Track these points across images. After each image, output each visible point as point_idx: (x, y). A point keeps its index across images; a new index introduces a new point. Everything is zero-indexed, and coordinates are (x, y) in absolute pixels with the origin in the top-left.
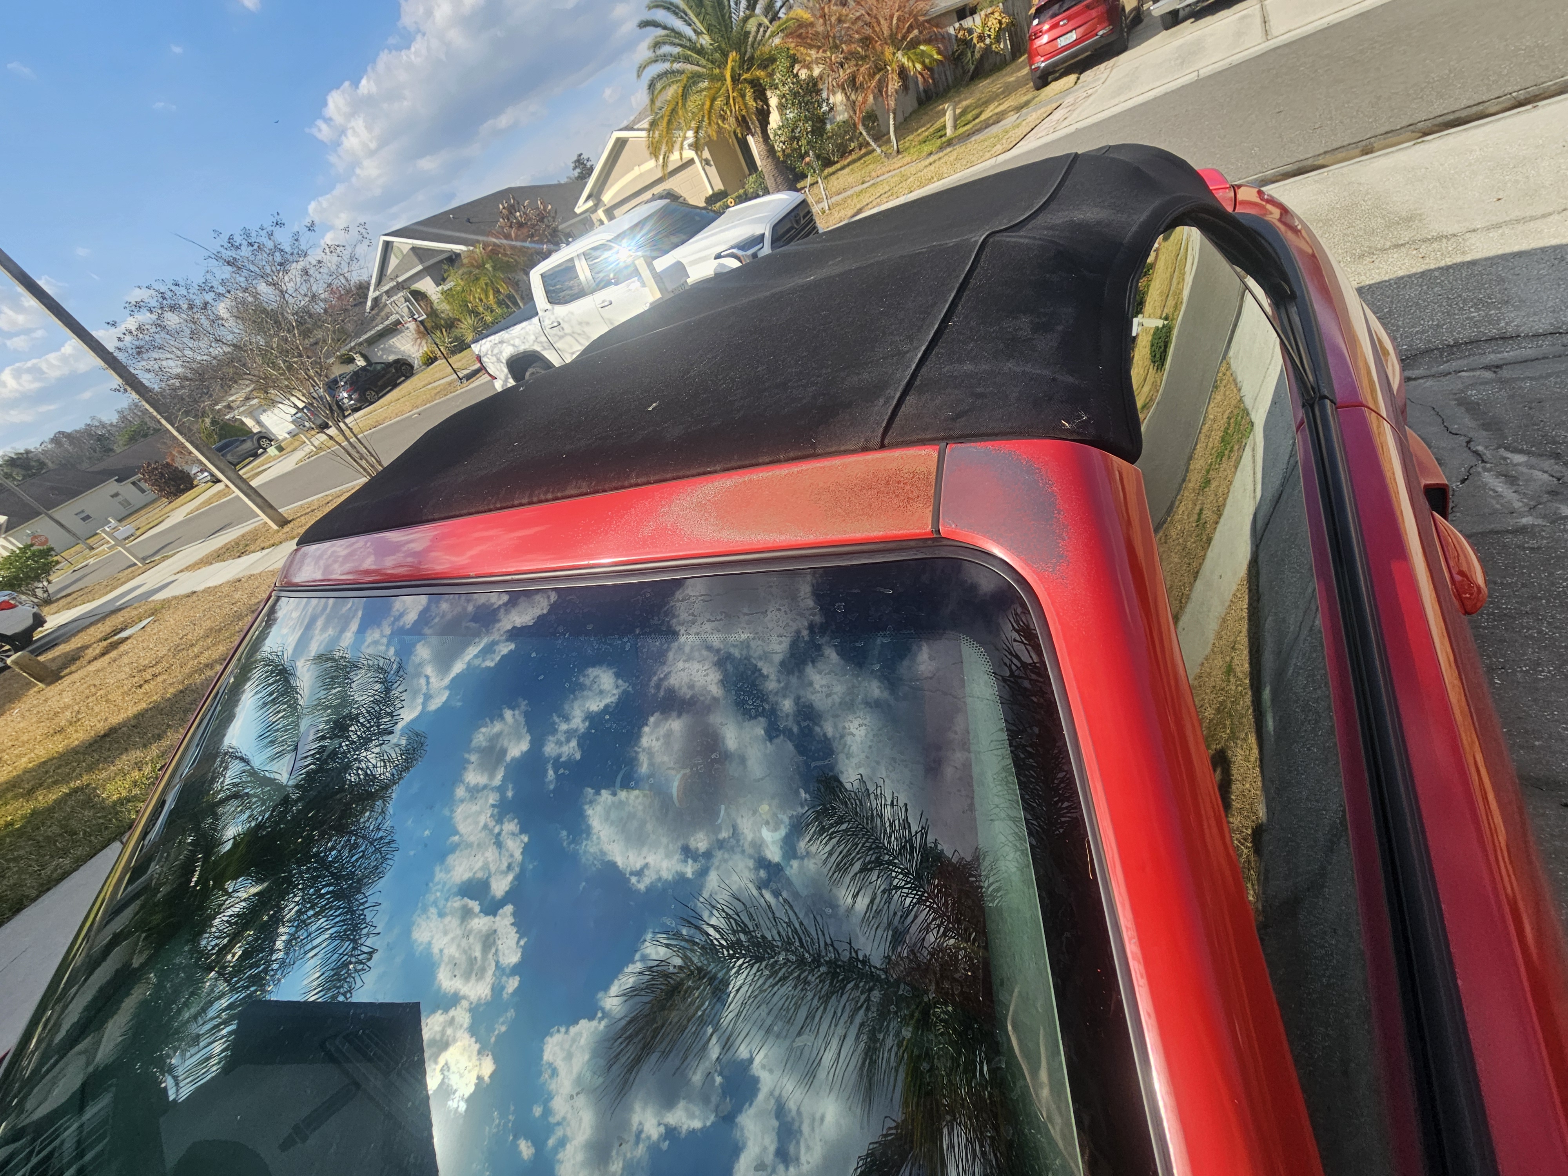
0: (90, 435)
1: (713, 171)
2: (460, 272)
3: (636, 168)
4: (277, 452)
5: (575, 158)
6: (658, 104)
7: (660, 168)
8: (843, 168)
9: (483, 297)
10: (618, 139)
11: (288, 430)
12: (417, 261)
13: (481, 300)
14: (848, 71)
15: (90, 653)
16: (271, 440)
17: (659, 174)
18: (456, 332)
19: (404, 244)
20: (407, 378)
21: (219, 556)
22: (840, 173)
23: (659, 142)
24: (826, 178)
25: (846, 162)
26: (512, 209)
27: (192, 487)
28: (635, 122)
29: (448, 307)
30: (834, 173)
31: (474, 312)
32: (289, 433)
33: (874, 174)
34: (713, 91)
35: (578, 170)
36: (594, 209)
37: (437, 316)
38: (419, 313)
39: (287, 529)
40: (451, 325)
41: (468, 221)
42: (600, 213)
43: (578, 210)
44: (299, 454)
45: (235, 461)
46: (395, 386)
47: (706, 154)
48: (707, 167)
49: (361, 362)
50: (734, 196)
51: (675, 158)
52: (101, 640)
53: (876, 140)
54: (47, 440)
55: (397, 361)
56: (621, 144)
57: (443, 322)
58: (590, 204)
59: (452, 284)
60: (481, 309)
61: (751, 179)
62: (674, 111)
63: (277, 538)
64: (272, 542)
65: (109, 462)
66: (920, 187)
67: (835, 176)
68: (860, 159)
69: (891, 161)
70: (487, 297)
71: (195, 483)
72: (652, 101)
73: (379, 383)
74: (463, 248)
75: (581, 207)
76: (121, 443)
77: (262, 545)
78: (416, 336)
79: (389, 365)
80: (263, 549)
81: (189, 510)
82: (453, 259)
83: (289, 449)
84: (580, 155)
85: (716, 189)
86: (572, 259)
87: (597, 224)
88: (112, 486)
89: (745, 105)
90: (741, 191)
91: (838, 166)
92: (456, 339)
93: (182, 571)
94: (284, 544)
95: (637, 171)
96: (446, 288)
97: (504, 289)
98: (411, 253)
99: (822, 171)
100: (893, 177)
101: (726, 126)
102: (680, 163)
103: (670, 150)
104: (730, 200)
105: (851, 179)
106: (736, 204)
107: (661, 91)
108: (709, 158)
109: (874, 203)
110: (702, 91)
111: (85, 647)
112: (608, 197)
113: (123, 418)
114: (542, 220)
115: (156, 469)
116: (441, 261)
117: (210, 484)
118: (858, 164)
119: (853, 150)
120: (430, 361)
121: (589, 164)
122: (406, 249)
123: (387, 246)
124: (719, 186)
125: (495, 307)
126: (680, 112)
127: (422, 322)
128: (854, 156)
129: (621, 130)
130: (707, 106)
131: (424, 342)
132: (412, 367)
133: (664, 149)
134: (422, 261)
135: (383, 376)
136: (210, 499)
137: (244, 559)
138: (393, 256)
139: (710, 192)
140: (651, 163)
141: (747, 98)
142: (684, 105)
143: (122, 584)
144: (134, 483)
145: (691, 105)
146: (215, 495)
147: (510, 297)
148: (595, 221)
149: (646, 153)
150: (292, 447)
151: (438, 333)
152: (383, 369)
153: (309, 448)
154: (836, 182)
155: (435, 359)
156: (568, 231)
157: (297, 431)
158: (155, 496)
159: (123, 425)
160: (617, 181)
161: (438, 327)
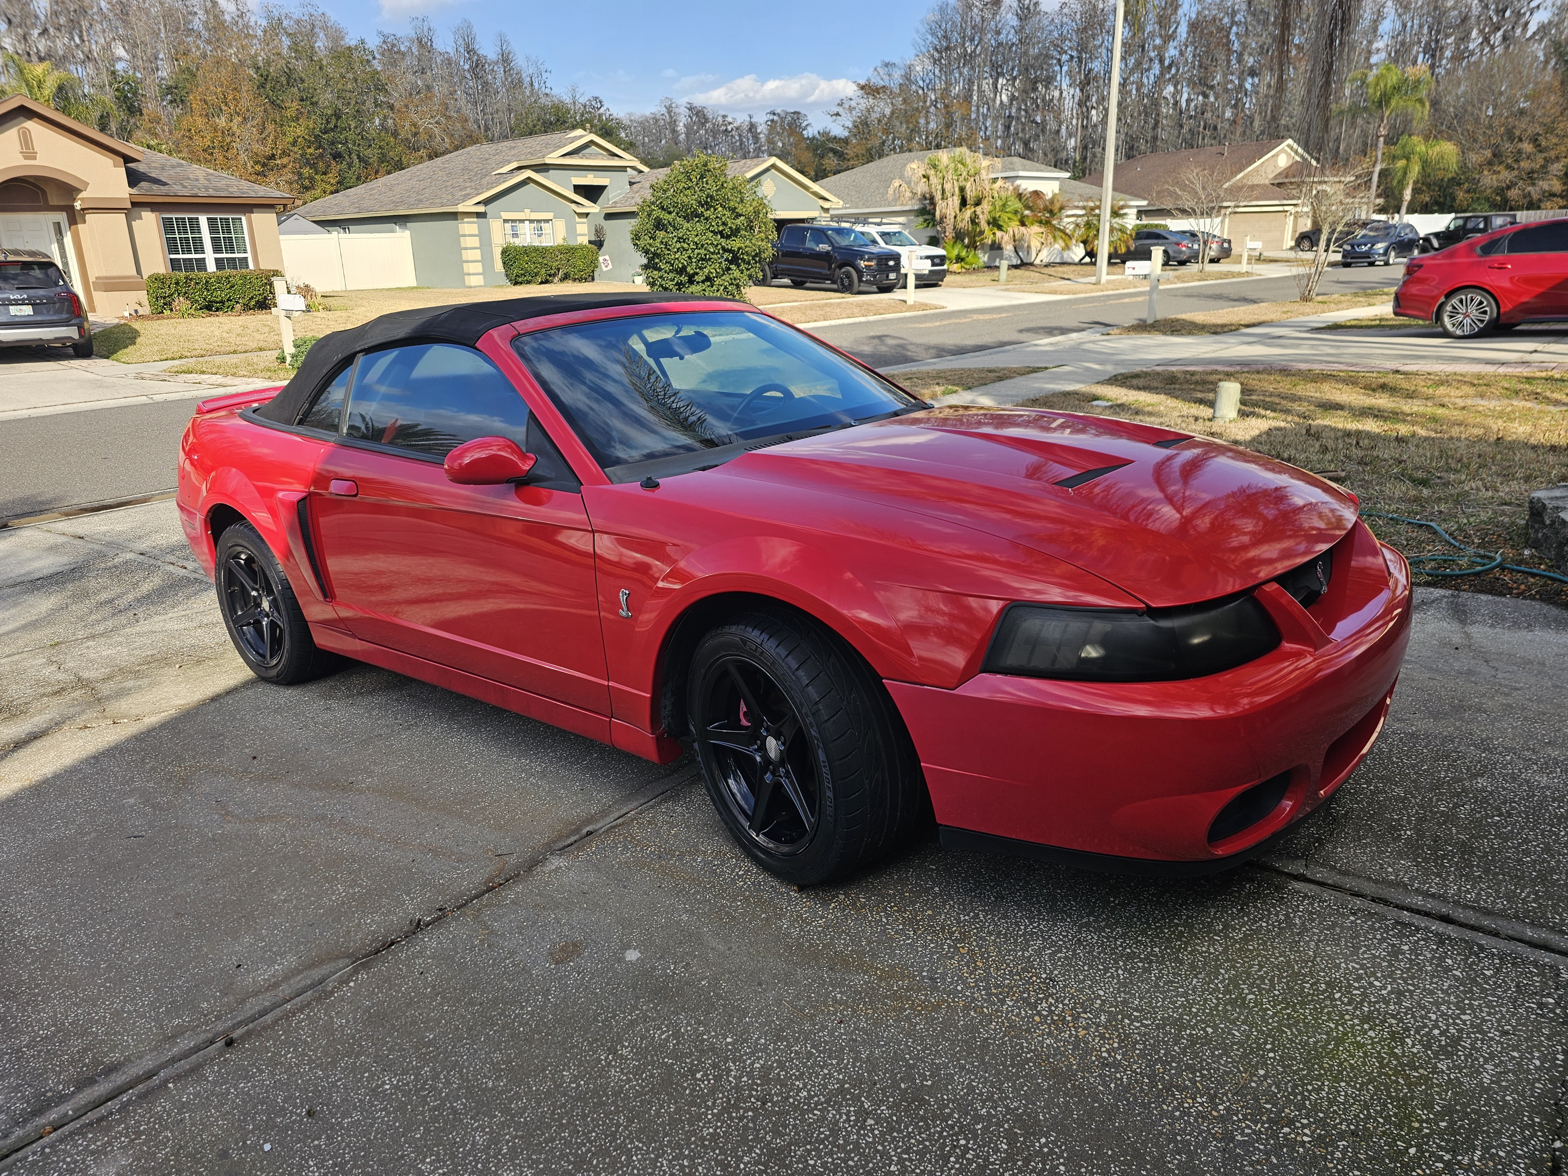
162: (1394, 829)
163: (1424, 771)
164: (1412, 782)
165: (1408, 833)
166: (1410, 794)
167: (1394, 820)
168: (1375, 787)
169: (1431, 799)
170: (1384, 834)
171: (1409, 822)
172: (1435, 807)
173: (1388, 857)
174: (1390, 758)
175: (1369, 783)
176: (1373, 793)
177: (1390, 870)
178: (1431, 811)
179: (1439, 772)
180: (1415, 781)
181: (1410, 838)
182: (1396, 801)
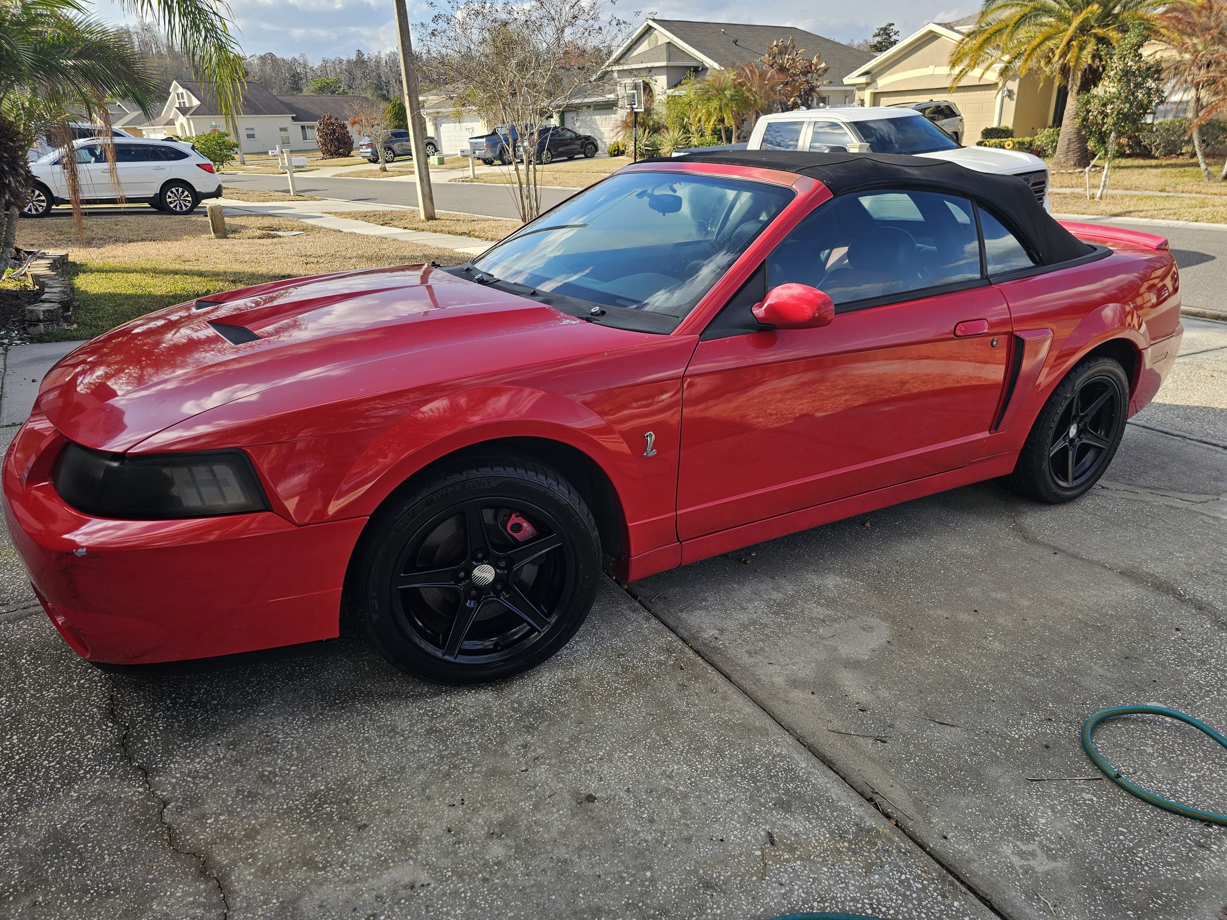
0: (290, 69)
1: (1011, 106)
2: (698, 86)
3: (932, 68)
4: (436, 163)
5: (883, 25)
6: (989, 18)
7: (950, 79)
8: (1156, 167)
9: (703, 118)
10: (931, 32)
11: (464, 148)
12: (665, 56)
13: (700, 120)
14: (1211, 74)
15: (250, 233)
16: (436, 151)
17: (947, 84)
18: (657, 138)
19: (663, 35)
20: (587, 157)
21: (366, 217)
22: (1149, 170)
23: (965, 54)
24: (1115, 168)
25: (1164, 162)
26: (783, 51)
27: (347, 155)
28: (958, 23)
29: (665, 112)
30: (1142, 167)
31: (685, 129)
32: (462, 151)
33: (1180, 188)
34: (1052, 31)
35: (879, 39)
36: (861, 87)
37: (649, 114)
38: (640, 102)
39: (431, 222)
40: (656, 129)
41: (735, 42)
42: (867, 95)
43: (846, 81)
44: (458, 174)
45: (398, 152)
46: (571, 159)
47: (1013, 85)
48: (1007, 99)
49: (555, 121)
50: (1016, 140)
51: (975, 75)
52: (259, 229)
53: (1206, 156)
54: (257, 55)
55: (587, 138)
56: (931, 37)
57: (651, 123)
58: (863, 80)
59: (683, 92)
60: (693, 129)
61: (1047, 132)
62: (999, 31)
63: (421, 226)
64: (415, 226)
65: (295, 100)
66: (1209, 221)
67: (1141, 171)
68: (1182, 166)
69: (1211, 183)
70: (708, 120)
71: (352, 153)
72: (983, 14)
73: (560, 149)
74: (716, 66)
75: (852, 79)
76: (312, 88)
77: (406, 225)
78: (619, 123)
79: (578, 137)
80: (405, 228)
81: (339, 173)
82: (698, 70)
83: (448, 166)
84: (891, 25)
85: (1003, 125)
86: (802, 123)
87: (857, 102)
88: (286, 120)
89: (1078, 58)
90: (1027, 139)
91: (1154, 162)
92: (653, 144)
93: (329, 213)
94: (424, 233)
95: (930, 70)
96: (677, 93)
97: (729, 122)
98: (665, 46)
99: (1115, 157)
100: (1191, 199)
101: (1047, 70)
102: (977, 83)
103: (972, 67)
104: (1009, 142)
105: (1153, 182)
106: (1013, 149)
107: (1000, 8)
108: (1016, 91)
109: (1149, 213)
110: (1042, 25)
111: (244, 227)
112: (884, 83)
113: (324, 68)
114: (805, 74)
115: (333, 124)
116: (689, 68)
117: (366, 160)
118: (1174, 170)
119: (1182, 154)
120: (617, 152)
121: (894, 38)
122: (662, 41)
123: (649, 30)
124: (1008, 123)
125: (708, 133)
126: (1004, 37)
127: (636, 114)
128: (1180, 160)
129: (939, 24)
130: (1035, 43)
131: (623, 132)
132: (596, 149)
133: (966, 62)
134: (669, 59)
135: (567, 145)
136: (361, 172)
137: (386, 228)
138: (646, 42)
139: (995, 125)
140: (945, 70)
141: (1085, 52)
142: (1012, 33)
143: (273, 200)
144: (303, 127)
145: (1022, 33)
146: (366, 171)
147: (728, 131)
148: (857, 98)
149: (947, 58)
150: (452, 165)
151: (642, 130)
152: (571, 139)
153: (469, 173)
154: (1134, 177)
155: (623, 153)
156: (825, 95)
157: (469, 153)
158: (316, 147)
159: (319, 73)
160: (903, 70)
161: (644, 125)
162: (37, 657)
163: (35, 733)
164: (41, 712)
165: (24, 661)
166: (37, 699)
167: (40, 665)
168: (72, 687)
169: (17, 702)
170: (43, 649)
171: (28, 671)
172: (10, 697)
173: (31, 634)
174: (77, 728)
175: (81, 686)
176: (71, 679)
177: (25, 627)
178: (12, 691)
179: (19, 740)
180: (39, 714)
181: (21, 657)
182: (47, 684)
